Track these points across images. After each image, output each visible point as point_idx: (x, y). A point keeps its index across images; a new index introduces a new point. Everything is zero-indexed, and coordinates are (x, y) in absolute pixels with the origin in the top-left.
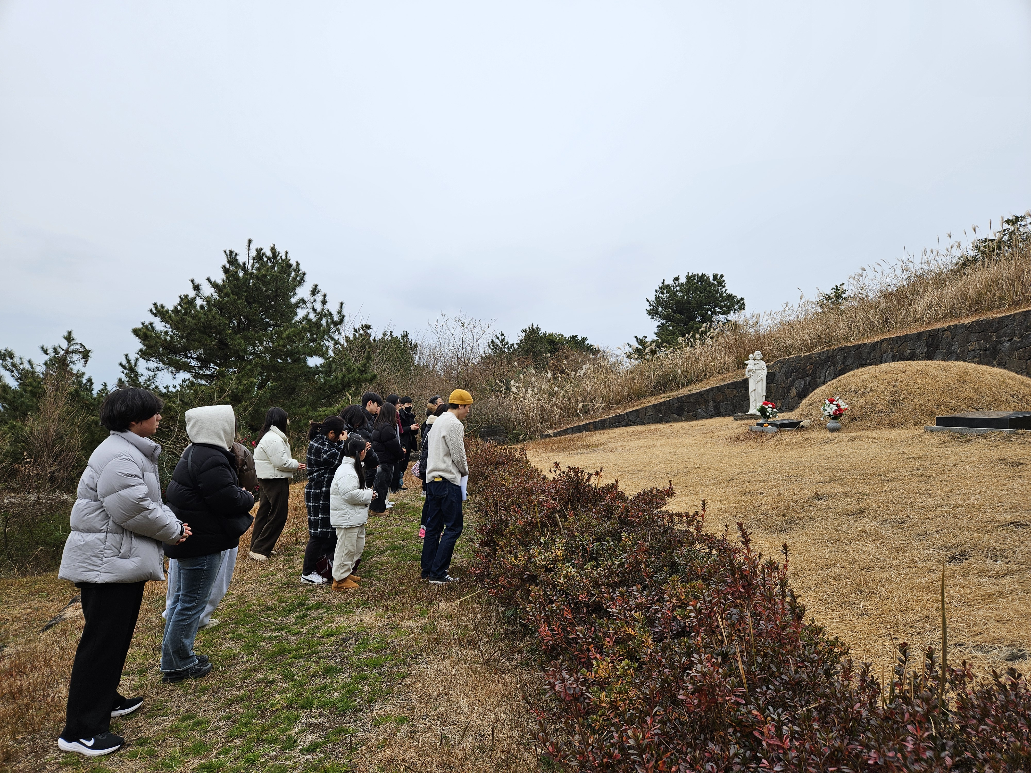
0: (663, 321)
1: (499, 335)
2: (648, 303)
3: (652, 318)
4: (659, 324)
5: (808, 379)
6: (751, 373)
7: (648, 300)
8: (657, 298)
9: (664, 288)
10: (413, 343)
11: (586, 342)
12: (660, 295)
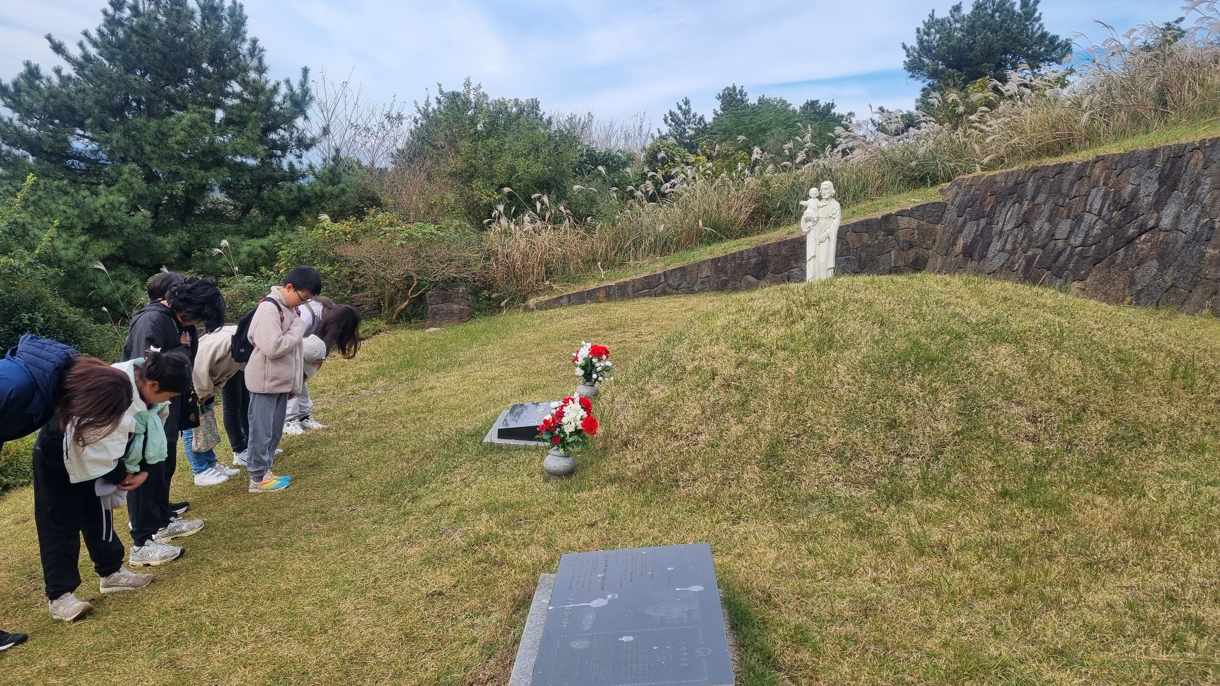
0: (931, 81)
1: (682, 104)
2: (904, 53)
3: (912, 77)
4: (925, 85)
5: (983, 222)
6: (810, 224)
7: (904, 47)
8: (921, 42)
9: (933, 23)
10: (546, 117)
11: (833, 111)
12: (926, 37)
